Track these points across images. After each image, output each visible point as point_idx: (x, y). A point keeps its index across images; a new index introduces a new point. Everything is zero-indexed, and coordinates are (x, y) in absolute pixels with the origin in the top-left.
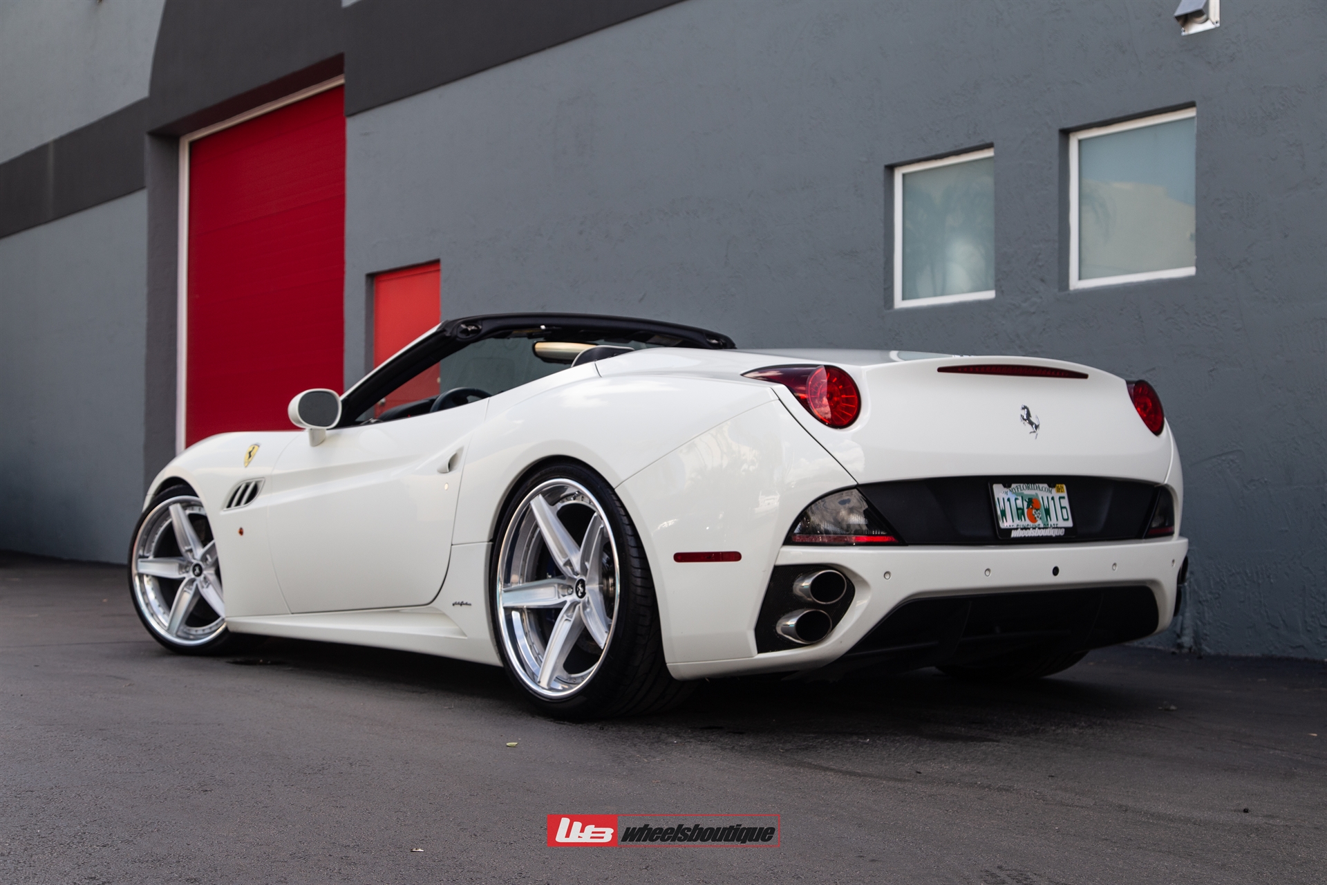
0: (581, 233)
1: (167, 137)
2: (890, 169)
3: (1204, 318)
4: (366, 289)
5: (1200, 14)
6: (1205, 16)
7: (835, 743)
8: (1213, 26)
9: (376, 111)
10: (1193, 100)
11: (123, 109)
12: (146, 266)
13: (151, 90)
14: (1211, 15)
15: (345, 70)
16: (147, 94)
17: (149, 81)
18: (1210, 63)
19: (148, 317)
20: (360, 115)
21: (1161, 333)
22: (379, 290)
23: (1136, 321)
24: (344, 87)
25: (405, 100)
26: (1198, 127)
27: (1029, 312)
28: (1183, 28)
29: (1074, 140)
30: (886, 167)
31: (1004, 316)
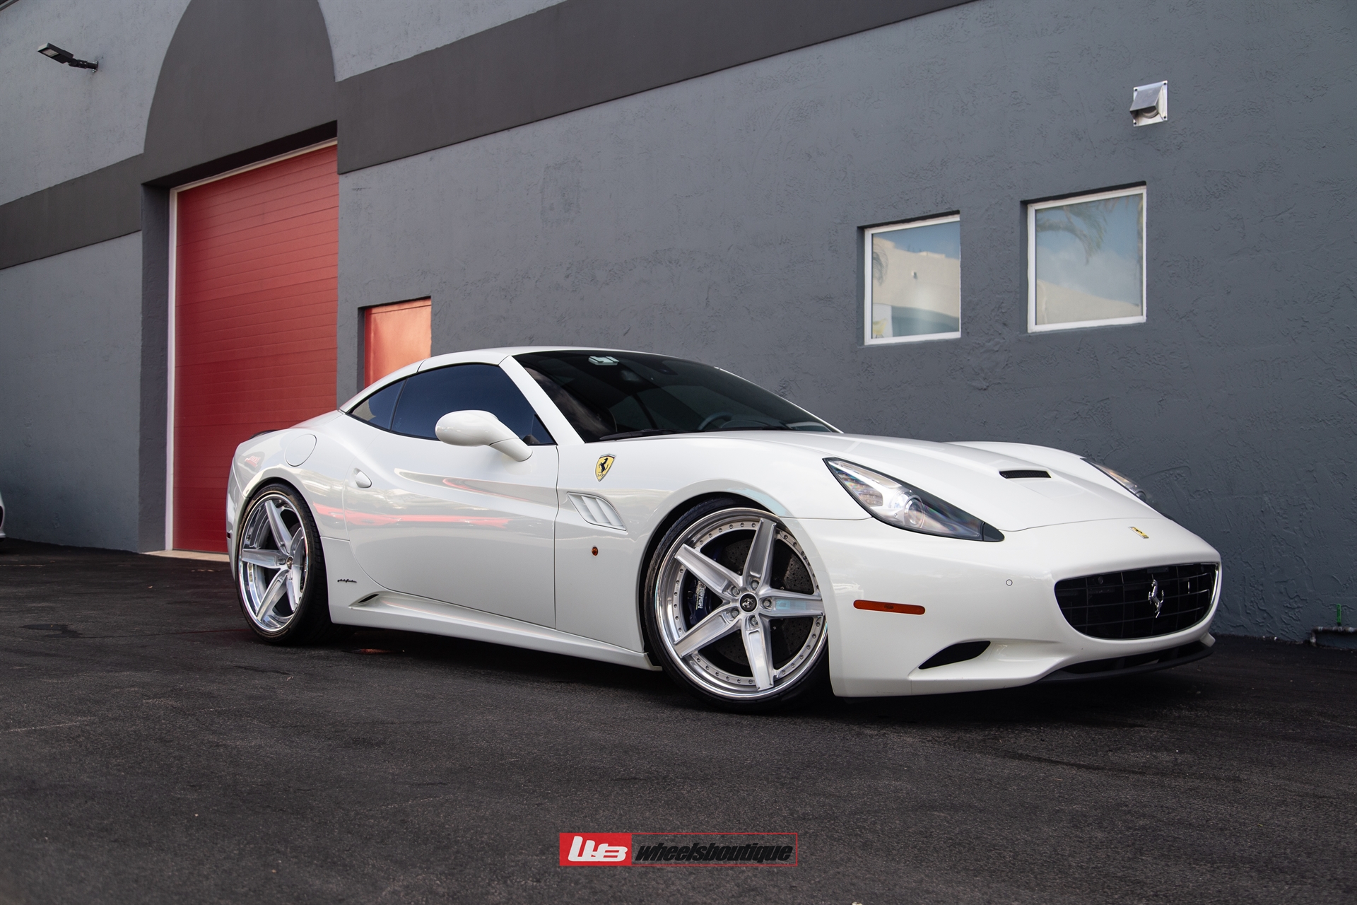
0: (567, 277)
1: (158, 189)
2: (862, 230)
3: (1155, 358)
4: (358, 321)
5: (1152, 110)
6: (1155, 111)
7: (1013, 732)
8: (1161, 120)
9: (368, 171)
10: (1143, 180)
11: (118, 163)
12: (141, 297)
13: (146, 148)
14: (1160, 111)
15: (338, 135)
16: (141, 151)
17: (144, 140)
18: (1159, 150)
19: (143, 340)
20: (353, 173)
21: (1114, 370)
22: (370, 321)
23: (1092, 360)
24: (336, 149)
25: (397, 162)
26: (1147, 202)
27: (993, 350)
28: (1134, 121)
29: (1032, 210)
30: (858, 227)
31: (969, 353)
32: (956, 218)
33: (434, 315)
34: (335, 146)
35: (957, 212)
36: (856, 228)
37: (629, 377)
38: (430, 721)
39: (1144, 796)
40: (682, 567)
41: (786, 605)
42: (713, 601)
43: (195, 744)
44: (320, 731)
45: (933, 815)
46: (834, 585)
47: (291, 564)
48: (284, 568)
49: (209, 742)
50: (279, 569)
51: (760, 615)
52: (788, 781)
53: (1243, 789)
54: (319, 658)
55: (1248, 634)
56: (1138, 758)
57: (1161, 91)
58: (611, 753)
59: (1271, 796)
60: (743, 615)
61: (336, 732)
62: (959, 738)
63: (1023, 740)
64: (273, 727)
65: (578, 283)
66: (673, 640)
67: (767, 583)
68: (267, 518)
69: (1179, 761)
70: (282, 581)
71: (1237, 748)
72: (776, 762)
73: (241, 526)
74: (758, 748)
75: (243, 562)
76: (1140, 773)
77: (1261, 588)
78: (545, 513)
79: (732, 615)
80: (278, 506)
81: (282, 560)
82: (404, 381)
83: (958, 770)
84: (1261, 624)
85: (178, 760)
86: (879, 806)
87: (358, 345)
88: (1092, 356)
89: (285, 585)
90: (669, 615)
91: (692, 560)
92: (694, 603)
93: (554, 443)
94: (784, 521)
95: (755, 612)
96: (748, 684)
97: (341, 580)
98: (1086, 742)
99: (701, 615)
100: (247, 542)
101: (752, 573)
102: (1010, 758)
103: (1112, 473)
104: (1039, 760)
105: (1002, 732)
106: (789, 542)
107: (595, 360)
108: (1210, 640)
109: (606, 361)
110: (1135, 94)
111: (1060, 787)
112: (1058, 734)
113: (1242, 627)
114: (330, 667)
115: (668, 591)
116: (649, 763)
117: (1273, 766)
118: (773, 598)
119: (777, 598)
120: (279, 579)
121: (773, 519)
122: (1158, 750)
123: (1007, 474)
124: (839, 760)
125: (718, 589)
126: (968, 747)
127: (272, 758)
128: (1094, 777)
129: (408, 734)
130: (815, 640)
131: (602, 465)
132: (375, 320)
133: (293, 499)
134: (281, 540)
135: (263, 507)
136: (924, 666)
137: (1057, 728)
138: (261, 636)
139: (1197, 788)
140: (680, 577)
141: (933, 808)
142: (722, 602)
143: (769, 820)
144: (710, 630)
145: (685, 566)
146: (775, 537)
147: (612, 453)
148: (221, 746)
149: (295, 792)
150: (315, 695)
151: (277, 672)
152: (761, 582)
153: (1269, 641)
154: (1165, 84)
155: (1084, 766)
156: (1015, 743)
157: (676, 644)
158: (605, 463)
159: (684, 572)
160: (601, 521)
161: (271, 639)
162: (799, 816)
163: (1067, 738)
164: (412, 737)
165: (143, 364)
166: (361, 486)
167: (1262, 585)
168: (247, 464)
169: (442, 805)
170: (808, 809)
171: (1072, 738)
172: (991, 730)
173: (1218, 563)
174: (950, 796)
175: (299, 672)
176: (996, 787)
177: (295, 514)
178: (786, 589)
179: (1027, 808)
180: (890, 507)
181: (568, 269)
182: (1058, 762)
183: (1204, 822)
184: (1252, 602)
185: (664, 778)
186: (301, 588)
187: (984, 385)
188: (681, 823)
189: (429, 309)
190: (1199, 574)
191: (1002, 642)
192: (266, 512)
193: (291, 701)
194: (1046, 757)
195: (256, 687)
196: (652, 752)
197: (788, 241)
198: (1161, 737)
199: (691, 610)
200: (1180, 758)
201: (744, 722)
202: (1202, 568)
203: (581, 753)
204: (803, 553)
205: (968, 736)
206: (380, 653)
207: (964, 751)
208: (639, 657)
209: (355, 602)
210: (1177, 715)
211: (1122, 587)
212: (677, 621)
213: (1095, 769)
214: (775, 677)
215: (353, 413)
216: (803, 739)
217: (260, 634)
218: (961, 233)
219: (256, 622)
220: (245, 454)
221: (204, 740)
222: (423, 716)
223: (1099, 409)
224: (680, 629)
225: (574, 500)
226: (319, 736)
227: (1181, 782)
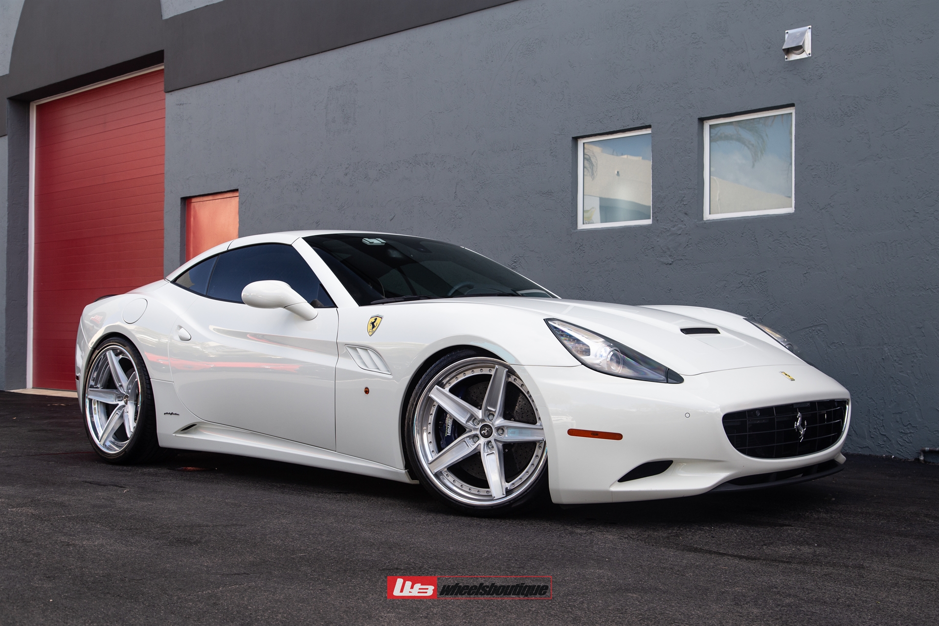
0: (346, 175)
1: (21, 102)
2: (576, 139)
4: (181, 208)
5: (799, 48)
6: (802, 50)
7: (690, 531)
8: (806, 56)
10: (792, 102)
13: (11, 69)
14: (806, 49)
15: (165, 61)
16: (7, 71)
17: (9, 64)
18: (804, 79)
19: (8, 221)
20: (176, 92)
21: (769, 250)
22: (191, 209)
23: (753, 241)
24: (163, 72)
25: (212, 83)
26: (795, 120)
27: (676, 234)
28: (786, 57)
29: (707, 125)
30: (573, 138)
31: (658, 236)
32: (649, 131)
33: (241, 204)
34: (163, 70)
35: (649, 127)
36: (571, 139)
37: (395, 254)
38: (236, 525)
39: (790, 580)
40: (435, 403)
41: (516, 432)
42: (459, 430)
43: (50, 543)
44: (150, 533)
45: (628, 596)
46: (552, 417)
47: (127, 401)
48: (121, 403)
49: (61, 542)
50: (118, 404)
51: (495, 440)
53: (866, 574)
54: (150, 474)
55: (872, 454)
57: (806, 34)
58: (378, 549)
59: (887, 580)
60: (482, 441)
61: (162, 533)
62: (649, 536)
63: (698, 536)
64: (113, 530)
65: (354, 180)
66: (428, 460)
67: (500, 416)
68: (108, 364)
69: (817, 553)
70: (120, 414)
71: (861, 542)
72: (507, 555)
73: (87, 370)
74: (493, 544)
75: (89, 399)
76: (787, 562)
77: (882, 418)
78: (328, 361)
79: (473, 440)
80: (117, 355)
81: (120, 397)
82: (217, 257)
83: (648, 561)
84: (882, 446)
85: (37, 556)
86: (586, 589)
87: (181, 227)
88: (753, 239)
89: (123, 416)
90: (424, 441)
91: (442, 397)
92: (444, 431)
93: (335, 306)
94: (514, 368)
95: (491, 438)
96: (486, 494)
97: (167, 413)
98: (746, 538)
99: (449, 440)
100: (92, 383)
101: (489, 408)
102: (687, 551)
103: (767, 330)
104: (710, 552)
105: (681, 531)
106: (518, 383)
107: (367, 241)
108: (842, 459)
109: (376, 241)
110: (787, 36)
111: (726, 573)
112: (725, 532)
113: (867, 448)
114: (158, 481)
115: (424, 422)
116: (408, 556)
117: (888, 555)
118: (505, 427)
119: (508, 427)
120: (117, 412)
121: (506, 366)
122: (801, 544)
123: (687, 331)
124: (556, 553)
125: (462, 420)
126: (655, 543)
127: (112, 555)
128: (752, 565)
129: (219, 534)
130: (538, 460)
131: (373, 323)
132: (194, 208)
133: (129, 349)
134: (119, 381)
135: (105, 356)
136: (623, 480)
137: (724, 527)
139: (831, 574)
140: (433, 411)
141: (627, 590)
142: (466, 430)
144: (457, 452)
145: (437, 402)
146: (507, 380)
147: (380, 314)
148: (71, 545)
149: (129, 581)
150: (146, 504)
151: (116, 486)
152: (496, 415)
153: (888, 459)
154: (809, 28)
155: (744, 557)
156: (692, 539)
157: (430, 463)
158: (375, 322)
159: (436, 407)
160: (371, 367)
161: (111, 459)
163: (730, 535)
164: (222, 537)
165: (8, 242)
166: (183, 339)
167: (883, 415)
168: (92, 321)
169: (246, 590)
171: (735, 535)
172: (674, 529)
173: (848, 400)
174: (641, 581)
175: (133, 486)
176: (676, 574)
177: (130, 361)
178: (515, 420)
179: (700, 590)
180: (596, 356)
181: (347, 168)
182: (724, 554)
183: (835, 600)
184: (875, 428)
185: (420, 568)
186: (135, 419)
187: (670, 260)
189: (237, 199)
190: (834, 408)
191: (682, 461)
192: (107, 360)
193: (127, 509)
194: (716, 550)
195: (99, 498)
196: (411, 548)
197: (518, 148)
198: (804, 534)
199: (441, 436)
200: (818, 550)
201: (483, 524)
202: (836, 403)
203: (355, 549)
204: (528, 392)
205: (656, 533)
206: (198, 471)
207: (653, 546)
208: (401, 473)
209: (178, 430)
210: (816, 517)
211: (774, 418)
212: (431, 445)
213: (753, 559)
214: (506, 488)
215: (177, 282)
216: (528, 537)
217: (103, 455)
218: (652, 143)
219: (99, 446)
220: (90, 314)
221: (57, 540)
222: (232, 520)
223: (758, 280)
224: (433, 451)
225: (350, 350)
226: (149, 536)
227: (818, 569)
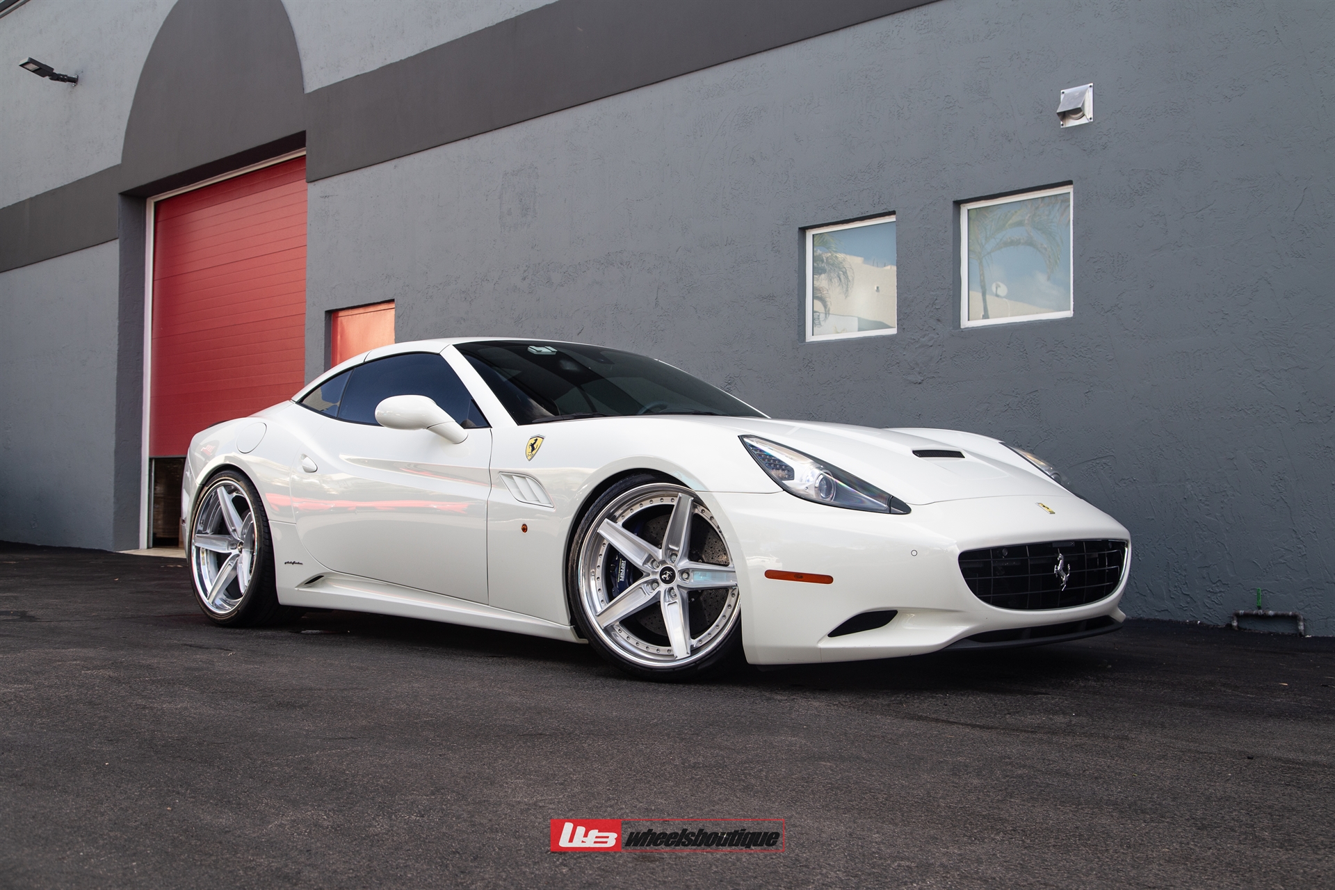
0: (524, 279)
1: (135, 197)
2: (803, 230)
3: (1081, 351)
4: (325, 323)
5: (1078, 111)
6: (1081, 113)
7: (918, 698)
8: (1087, 122)
9: (335, 179)
10: (1070, 179)
11: (96, 174)
12: (117, 303)
13: (122, 160)
14: (1086, 113)
15: (307, 144)
16: (119, 161)
17: (121, 151)
18: (1084, 150)
19: (119, 344)
20: (320, 181)
21: (1043, 363)
22: (337, 324)
23: (1021, 353)
24: (305, 158)
25: (363, 170)
26: (1074, 200)
27: (927, 345)
28: (1062, 123)
29: (964, 209)
30: (800, 228)
31: (905, 348)
32: (892, 219)
33: (398, 317)
34: (305, 155)
35: (893, 213)
36: (797, 229)
37: (568, 366)
38: (356, 688)
39: (1029, 751)
40: (605, 541)
41: (703, 577)
42: (634, 573)
43: (123, 706)
44: (248, 696)
45: (819, 764)
46: (747, 558)
47: (241, 549)
48: (234, 552)
49: (137, 705)
50: (230, 553)
51: (679, 586)
52: (688, 737)
53: (1129, 745)
54: (265, 637)
55: (1172, 618)
56: (1031, 720)
57: (1087, 94)
58: (524, 714)
59: (1153, 752)
60: (663, 587)
61: (263, 696)
62: (865, 703)
63: (927, 704)
64: (203, 693)
65: (534, 285)
66: (596, 612)
67: (685, 556)
68: (219, 504)
69: (1073, 723)
70: (233, 565)
71: (1132, 712)
72: (681, 721)
73: (194, 512)
74: (667, 710)
75: (196, 547)
76: (1032, 732)
77: (1184, 573)
78: (479, 493)
79: (652, 587)
80: (230, 492)
81: (233, 544)
82: (351, 371)
83: (855, 729)
84: (1185, 609)
85: (102, 719)
86: (769, 757)
87: (325, 347)
88: (1022, 350)
89: (236, 569)
90: (592, 588)
91: (615, 535)
92: (616, 576)
93: (488, 426)
94: (700, 495)
95: (673, 584)
96: (667, 653)
97: (288, 562)
98: (987, 707)
99: (623, 587)
100: (200, 528)
101: (670, 546)
102: (909, 719)
103: (1029, 457)
104: (937, 720)
105: (908, 698)
106: (706, 516)
107: (533, 349)
108: (1120, 615)
109: (545, 350)
110: (1062, 96)
111: (950, 742)
112: (962, 700)
113: (1166, 612)
114: (274, 645)
115: (591, 563)
116: (559, 721)
117: (1163, 726)
118: (691, 570)
119: (694, 570)
120: (230, 563)
121: (691, 494)
122: (1055, 713)
123: (921, 453)
124: (743, 720)
125: (638, 561)
126: (871, 710)
127: (194, 718)
128: (986, 735)
129: (332, 698)
130: (730, 610)
131: (532, 445)
132: (342, 323)
133: (243, 485)
134: (233, 525)
135: (216, 493)
136: (833, 634)
137: (962, 695)
138: (212, 618)
139: (1084, 744)
140: (603, 550)
141: (821, 758)
142: (642, 574)
143: (660, 768)
144: (633, 600)
145: (608, 540)
146: (692, 511)
147: (542, 434)
148: (147, 708)
149: (208, 745)
150: (252, 667)
151: (221, 649)
152: (679, 554)
153: (1193, 625)
154: (1091, 86)
155: (978, 726)
156: (918, 707)
157: (598, 616)
158: (535, 443)
159: (606, 546)
160: (530, 499)
161: (221, 621)
162: (690, 765)
163: (969, 703)
164: (335, 701)
165: (119, 369)
166: (308, 471)
167: (1185, 570)
168: (203, 454)
169: (347, 755)
170: (701, 759)
171: (974, 703)
172: (898, 697)
173: (1127, 541)
174: (841, 749)
175: (242, 649)
176: (887, 742)
177: (245, 499)
178: (703, 562)
179: (912, 759)
180: (801, 480)
181: (525, 271)
182: (954, 722)
183: (1081, 772)
184: (1176, 587)
185: (569, 734)
186: (251, 572)
187: (919, 379)
188: (574, 770)
189: (393, 312)
190: (1107, 551)
191: (909, 611)
192: (218, 499)
193: (227, 671)
194: (945, 718)
195: (196, 661)
196: (564, 713)
197: (733, 242)
198: (1062, 703)
199: (613, 582)
200: (1074, 721)
201: (661, 689)
202: (1109, 544)
203: (496, 714)
204: (718, 527)
205: (874, 701)
206: (325, 634)
207: (867, 713)
208: (565, 630)
209: (301, 584)
210: (1083, 685)
211: (1027, 559)
212: (600, 593)
213: (988, 728)
214: (692, 646)
215: (304, 402)
216: (713, 703)
217: (211, 616)
218: (897, 233)
219: (208, 605)
220: (201, 444)
221: (132, 703)
222: (352, 684)
223: (1029, 401)
224: (602, 601)
225: (506, 479)
226: (245, 700)
227: (1069, 739)
